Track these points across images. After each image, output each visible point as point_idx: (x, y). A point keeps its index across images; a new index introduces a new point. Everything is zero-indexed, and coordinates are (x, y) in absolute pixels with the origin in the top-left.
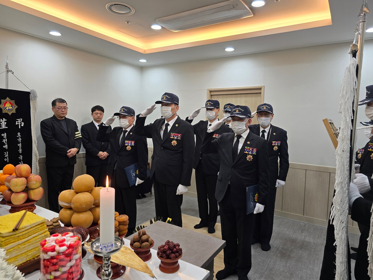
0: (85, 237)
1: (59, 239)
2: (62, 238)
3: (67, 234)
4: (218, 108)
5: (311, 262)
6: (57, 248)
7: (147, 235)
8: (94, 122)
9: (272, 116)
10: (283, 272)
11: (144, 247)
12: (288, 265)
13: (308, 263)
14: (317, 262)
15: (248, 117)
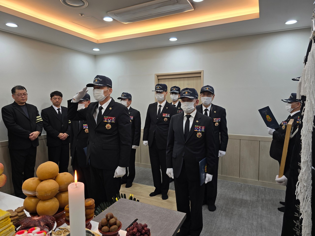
0: (52, 226)
3: (34, 229)
4: (166, 91)
7: (114, 218)
8: (53, 106)
9: (214, 97)
10: (229, 229)
11: (113, 231)
12: (232, 222)
14: (255, 217)
15: (196, 98)
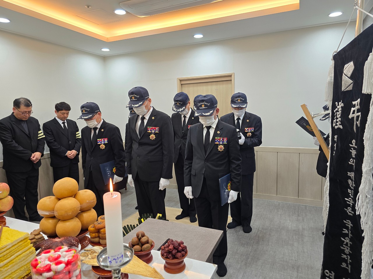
1: (53, 256)
2: (55, 254)
3: (60, 249)
5: (290, 238)
6: (53, 266)
7: (146, 236)
8: (56, 118)
11: (145, 250)
13: (288, 239)
14: (295, 238)
